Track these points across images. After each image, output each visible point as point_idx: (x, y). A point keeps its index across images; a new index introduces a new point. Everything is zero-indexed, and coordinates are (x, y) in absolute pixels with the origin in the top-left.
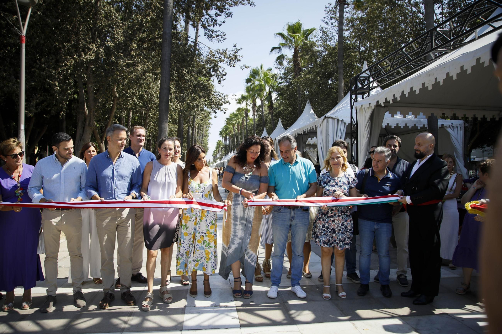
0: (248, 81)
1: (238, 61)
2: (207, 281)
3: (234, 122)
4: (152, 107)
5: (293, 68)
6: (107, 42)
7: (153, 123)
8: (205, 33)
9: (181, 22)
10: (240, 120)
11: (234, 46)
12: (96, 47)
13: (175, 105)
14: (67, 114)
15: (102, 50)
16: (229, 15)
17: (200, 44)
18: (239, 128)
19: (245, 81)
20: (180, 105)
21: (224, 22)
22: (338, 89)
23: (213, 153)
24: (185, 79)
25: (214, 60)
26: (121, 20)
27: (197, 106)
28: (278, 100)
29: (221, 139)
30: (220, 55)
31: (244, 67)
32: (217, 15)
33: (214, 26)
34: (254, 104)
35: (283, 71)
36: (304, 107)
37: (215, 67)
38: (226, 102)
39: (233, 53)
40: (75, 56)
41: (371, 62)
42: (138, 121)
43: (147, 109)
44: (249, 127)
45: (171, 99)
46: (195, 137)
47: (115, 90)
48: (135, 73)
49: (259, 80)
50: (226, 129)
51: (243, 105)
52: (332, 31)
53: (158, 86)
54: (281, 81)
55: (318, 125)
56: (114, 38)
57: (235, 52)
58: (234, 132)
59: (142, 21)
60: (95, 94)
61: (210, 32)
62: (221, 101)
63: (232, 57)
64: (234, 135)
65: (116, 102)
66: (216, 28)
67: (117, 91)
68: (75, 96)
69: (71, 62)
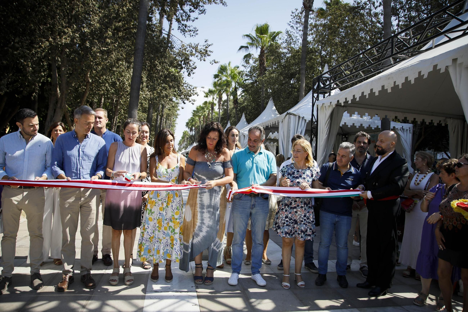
0: (216, 76)
1: (208, 55)
2: (169, 266)
3: (200, 115)
4: (123, 95)
5: (258, 66)
6: (84, 28)
7: (124, 110)
8: (178, 27)
9: (156, 15)
10: (206, 113)
11: (205, 42)
12: (71, 32)
13: (145, 94)
14: (39, 95)
15: (77, 35)
16: (203, 12)
17: (173, 37)
18: (205, 120)
19: (213, 76)
20: (150, 94)
21: (197, 18)
22: (299, 89)
23: (179, 142)
24: (157, 69)
25: (186, 54)
26: (99, 8)
27: (167, 96)
28: (242, 96)
29: (187, 129)
30: (191, 49)
31: (213, 62)
32: (190, 11)
33: (187, 21)
34: (220, 99)
35: (249, 70)
36: (267, 103)
37: (186, 60)
38: (194, 93)
39: (204, 48)
40: (50, 38)
41: (331, 66)
42: (109, 107)
43: (119, 96)
44: (214, 120)
45: (142, 88)
46: (163, 126)
47: (89, 76)
48: (109, 60)
49: (226, 76)
50: (192, 120)
51: (210, 99)
52: (296, 35)
53: (130, 75)
54: (246, 78)
55: (280, 121)
56: (90, 24)
57: (206, 47)
58: (200, 124)
59: (118, 10)
60: (68, 77)
61: (184, 27)
62: (190, 93)
63: (203, 51)
64: (199, 126)
65: (88, 87)
66: (189, 23)
67: (90, 76)
68: (49, 79)
69: (46, 44)
